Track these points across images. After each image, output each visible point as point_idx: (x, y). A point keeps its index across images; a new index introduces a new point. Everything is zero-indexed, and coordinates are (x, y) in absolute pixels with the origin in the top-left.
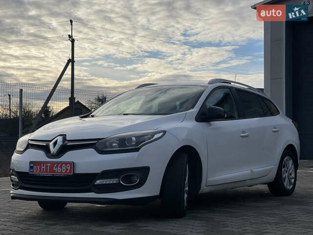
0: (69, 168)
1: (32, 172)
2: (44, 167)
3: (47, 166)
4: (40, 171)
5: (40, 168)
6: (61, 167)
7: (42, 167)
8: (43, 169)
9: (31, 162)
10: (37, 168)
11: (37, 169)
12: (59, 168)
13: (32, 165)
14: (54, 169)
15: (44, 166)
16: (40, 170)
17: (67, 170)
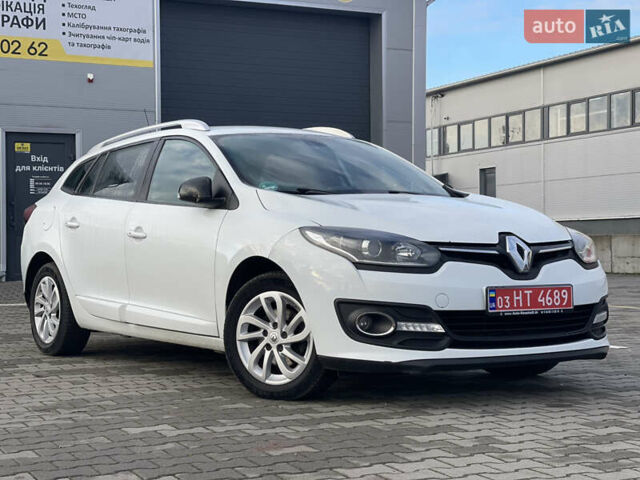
0: (566, 297)
1: (494, 309)
2: (520, 298)
3: (525, 296)
4: (512, 306)
5: (511, 300)
6: (551, 295)
7: (516, 298)
8: (518, 301)
9: (490, 290)
10: (505, 300)
11: (505, 303)
12: (548, 298)
13: (493, 295)
14: (540, 300)
15: (518, 295)
16: (512, 304)
17: (562, 299)
